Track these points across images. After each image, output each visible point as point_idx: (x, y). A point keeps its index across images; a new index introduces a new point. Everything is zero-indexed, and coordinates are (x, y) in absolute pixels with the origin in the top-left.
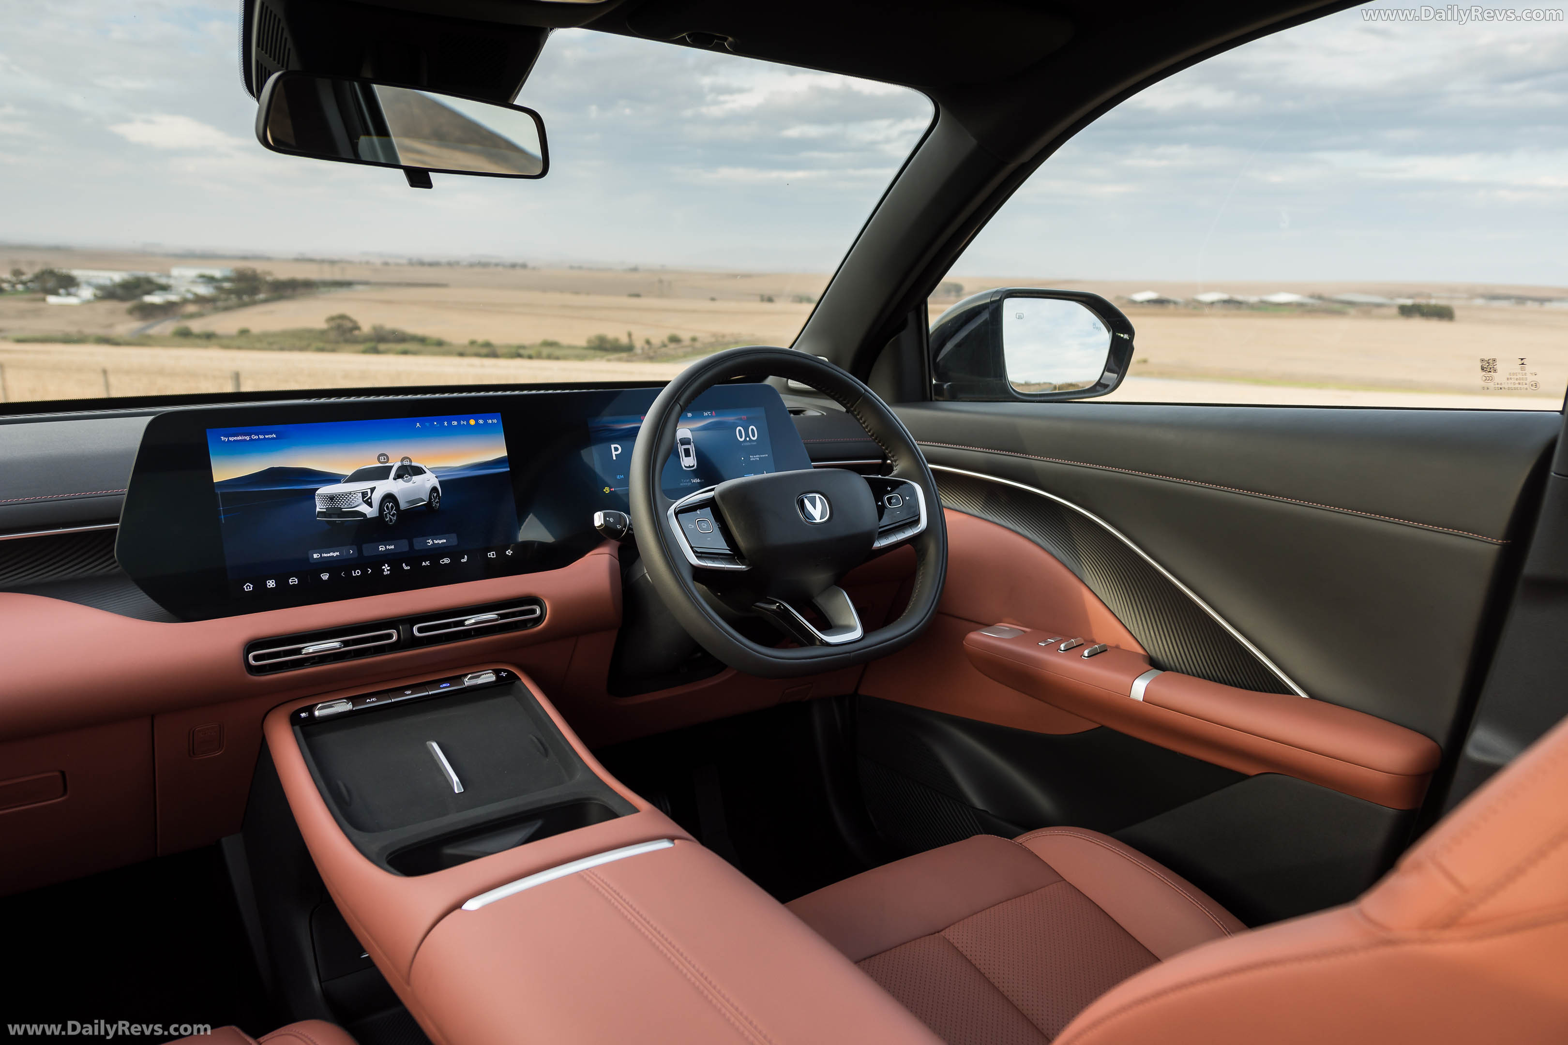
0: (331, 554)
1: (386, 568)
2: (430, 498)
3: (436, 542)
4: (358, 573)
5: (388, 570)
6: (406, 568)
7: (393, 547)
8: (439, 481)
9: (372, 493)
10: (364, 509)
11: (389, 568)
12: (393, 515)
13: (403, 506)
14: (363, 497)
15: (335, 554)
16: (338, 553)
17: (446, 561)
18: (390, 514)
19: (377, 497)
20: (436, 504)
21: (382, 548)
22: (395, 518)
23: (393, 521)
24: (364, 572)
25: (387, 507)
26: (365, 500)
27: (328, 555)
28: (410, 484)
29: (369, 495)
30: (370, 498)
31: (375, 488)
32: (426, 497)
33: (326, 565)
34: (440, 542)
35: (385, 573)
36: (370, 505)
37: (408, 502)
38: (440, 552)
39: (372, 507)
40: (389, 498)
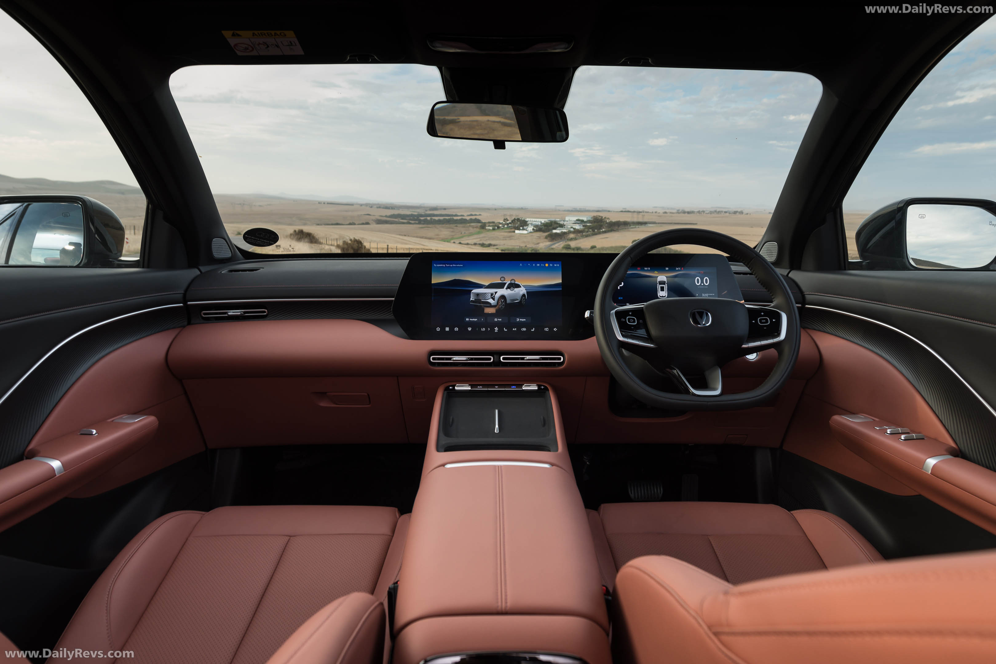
0: (474, 320)
1: (496, 329)
2: (521, 299)
3: (521, 320)
4: (484, 329)
5: (497, 330)
6: (505, 330)
7: (501, 320)
8: (527, 292)
9: (495, 294)
10: (491, 301)
11: (497, 329)
12: (503, 305)
13: (508, 301)
14: (491, 296)
15: (475, 320)
16: (477, 320)
17: (524, 329)
18: (502, 305)
19: (497, 296)
20: (523, 302)
21: (496, 320)
22: (504, 307)
23: (503, 308)
24: (487, 329)
25: (501, 301)
26: (492, 297)
27: (472, 320)
28: (513, 292)
29: (494, 295)
30: (494, 296)
31: (497, 292)
32: (519, 298)
33: (471, 324)
34: (523, 320)
35: (496, 331)
36: (494, 299)
37: (511, 300)
38: (522, 325)
39: (494, 301)
40: (503, 297)
